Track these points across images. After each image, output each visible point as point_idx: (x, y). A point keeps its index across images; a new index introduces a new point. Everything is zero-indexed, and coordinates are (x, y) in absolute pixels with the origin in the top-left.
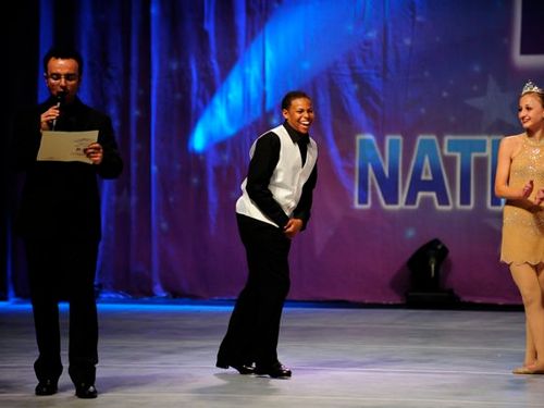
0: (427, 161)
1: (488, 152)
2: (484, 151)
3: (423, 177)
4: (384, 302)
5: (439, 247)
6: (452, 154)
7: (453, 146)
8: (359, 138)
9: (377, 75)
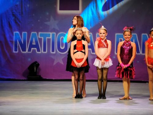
0: (34, 39)
1: (51, 37)
2: (50, 37)
3: (33, 44)
4: (21, 79)
5: (37, 63)
6: (41, 37)
8: (14, 32)
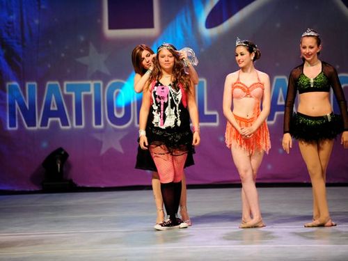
0: (53, 97)
1: (92, 92)
2: (89, 90)
3: (52, 109)
4: (28, 190)
5: (63, 153)
6: (69, 93)
7: (70, 88)
8: (8, 84)
9: (18, 43)
